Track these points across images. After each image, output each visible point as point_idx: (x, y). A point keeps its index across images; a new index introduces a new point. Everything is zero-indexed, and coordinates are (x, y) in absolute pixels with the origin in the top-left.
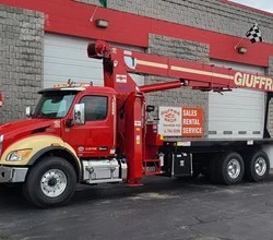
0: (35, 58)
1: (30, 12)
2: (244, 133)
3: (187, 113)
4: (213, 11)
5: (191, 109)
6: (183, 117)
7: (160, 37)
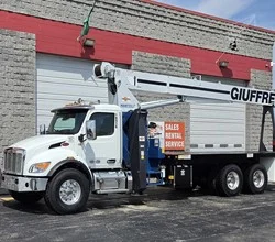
0: (28, 77)
1: (22, 34)
2: (225, 146)
3: (170, 128)
4: (195, 26)
5: (173, 123)
6: (166, 131)
7: (142, 53)
